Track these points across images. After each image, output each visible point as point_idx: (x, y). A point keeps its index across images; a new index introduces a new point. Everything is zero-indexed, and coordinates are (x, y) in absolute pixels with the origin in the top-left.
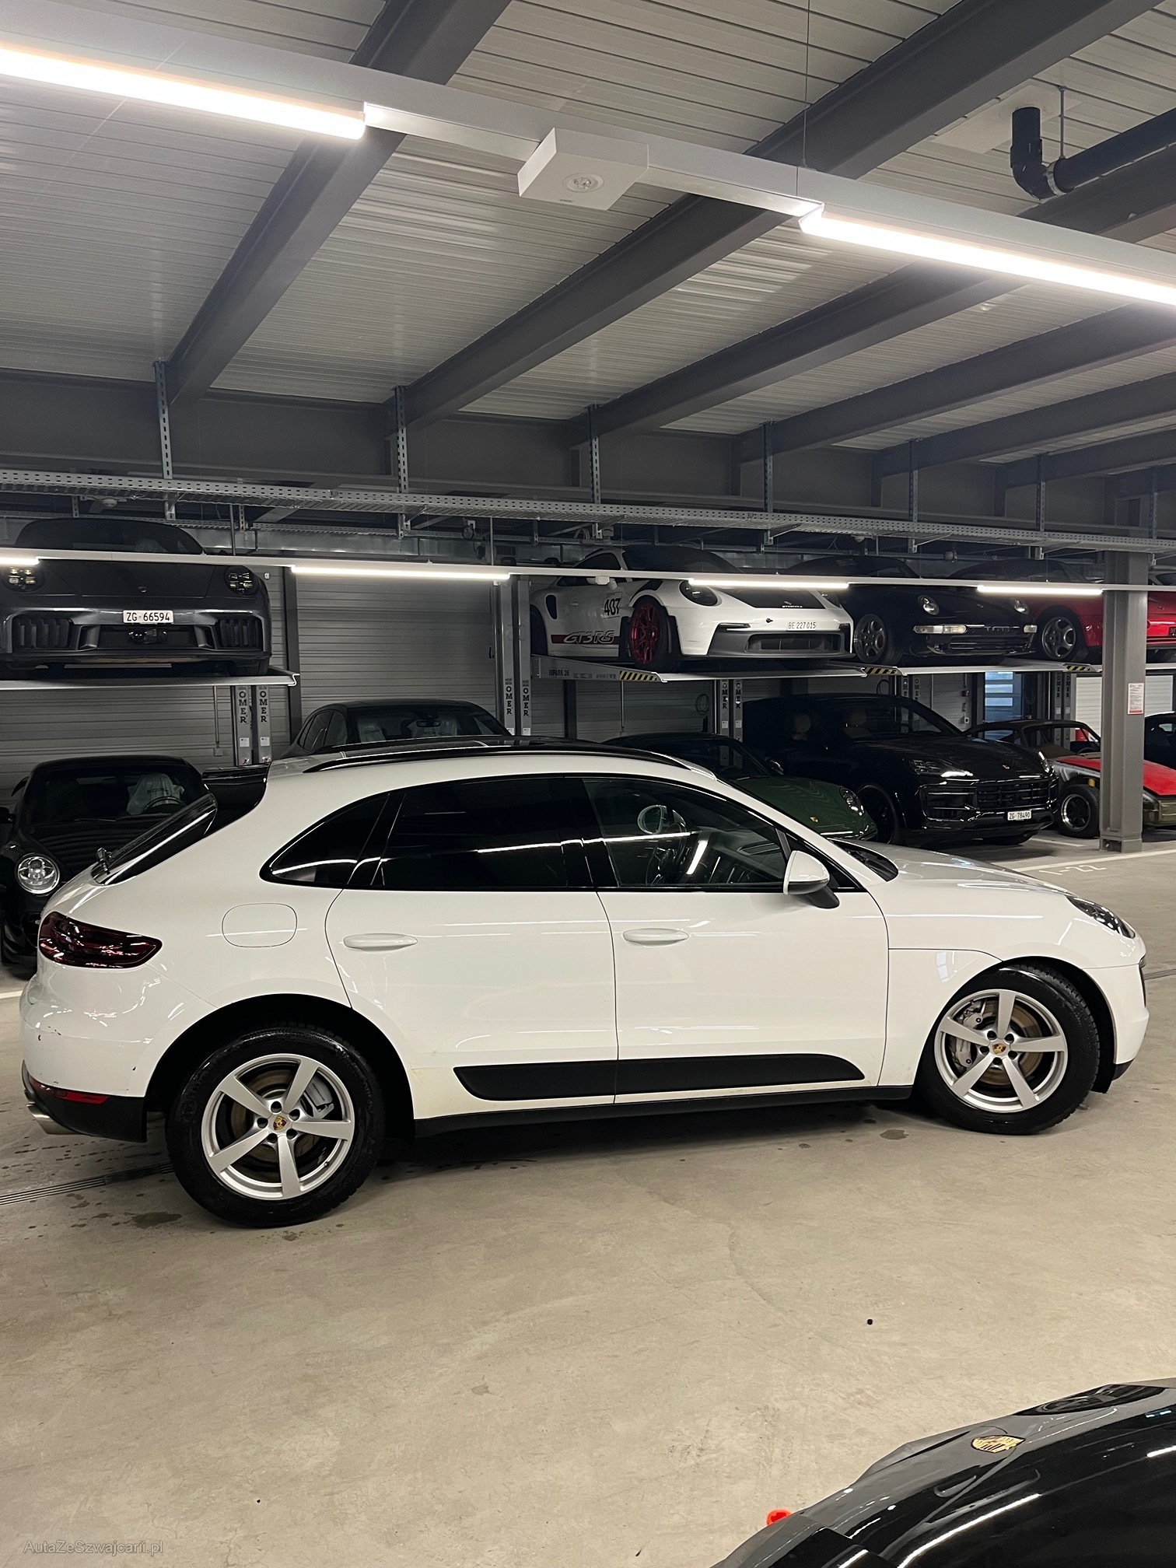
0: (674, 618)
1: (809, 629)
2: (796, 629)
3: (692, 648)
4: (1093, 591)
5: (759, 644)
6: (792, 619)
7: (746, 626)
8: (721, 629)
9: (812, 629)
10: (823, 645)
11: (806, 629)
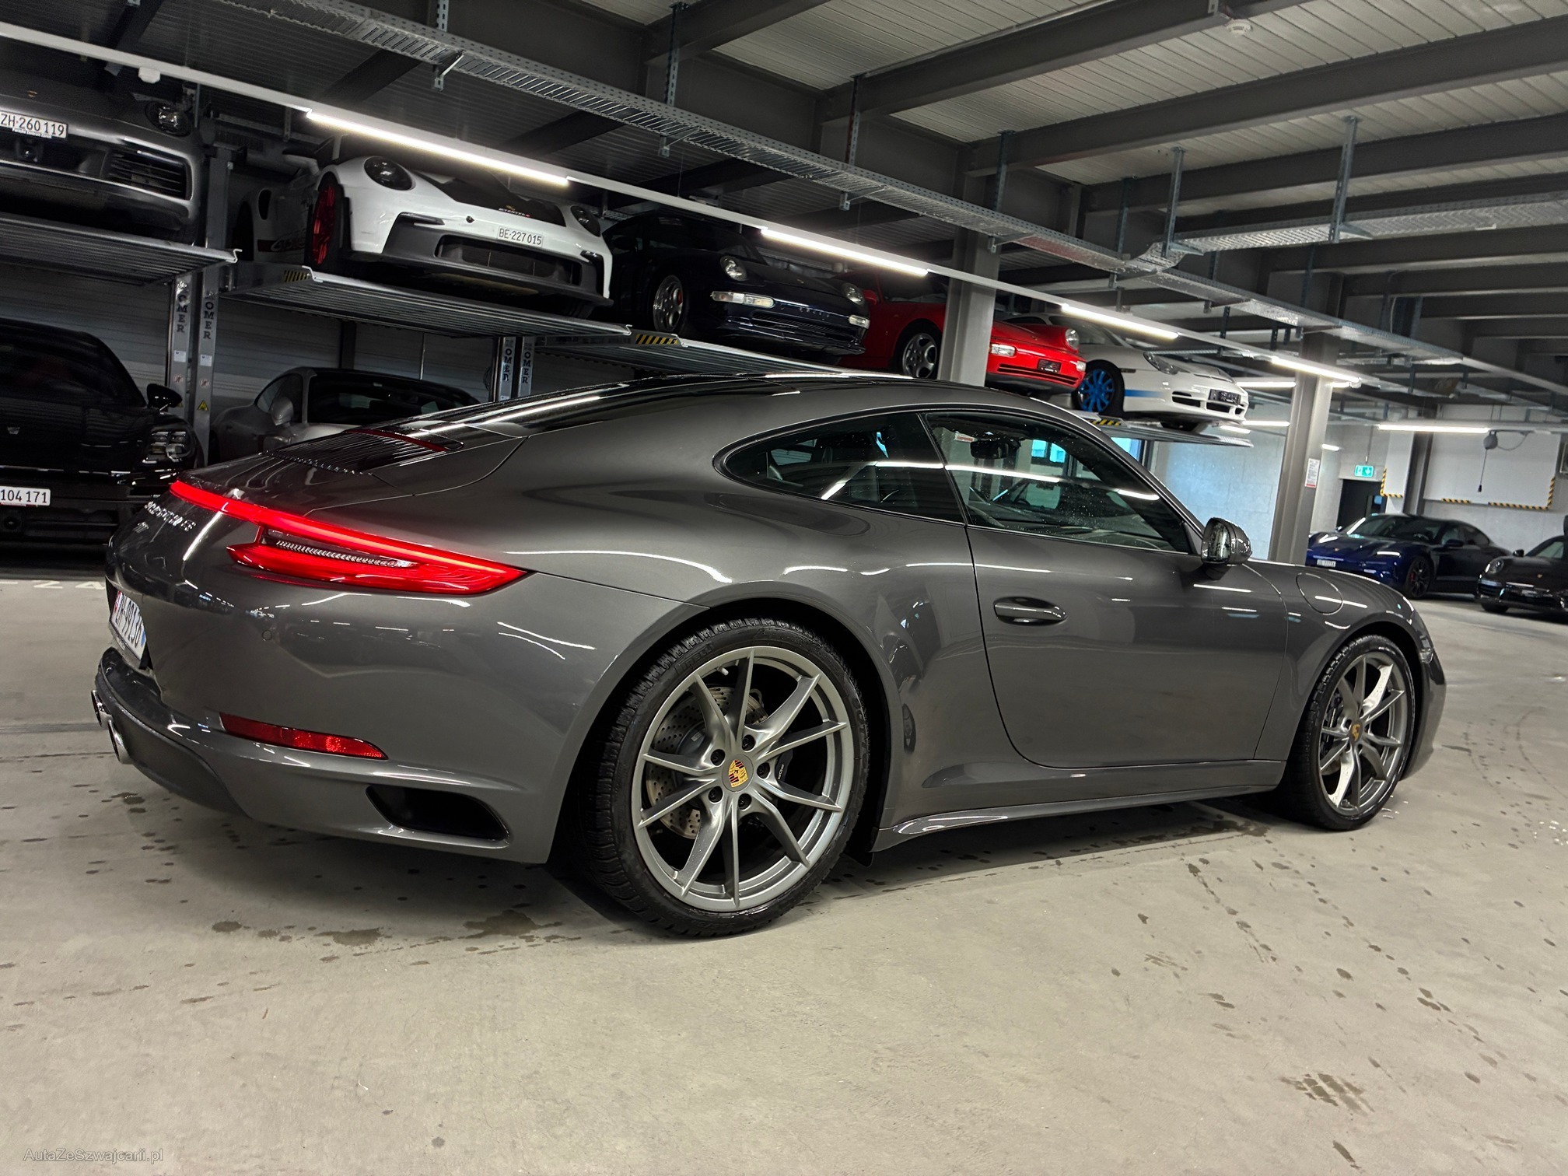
0: (348, 200)
1: (531, 244)
2: (510, 240)
3: (365, 243)
4: (917, 269)
5: (459, 252)
6: (506, 225)
7: (438, 222)
8: (404, 222)
9: (536, 245)
10: (556, 274)
11: (525, 242)
